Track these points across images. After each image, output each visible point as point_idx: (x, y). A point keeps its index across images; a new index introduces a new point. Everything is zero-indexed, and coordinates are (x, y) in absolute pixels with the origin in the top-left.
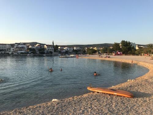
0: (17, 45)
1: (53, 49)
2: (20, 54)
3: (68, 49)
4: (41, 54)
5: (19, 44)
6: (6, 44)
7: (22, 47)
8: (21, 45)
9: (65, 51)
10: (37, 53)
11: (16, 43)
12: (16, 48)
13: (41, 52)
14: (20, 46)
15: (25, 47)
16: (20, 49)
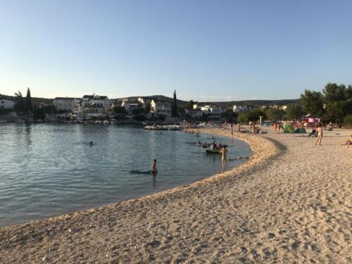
0: (87, 99)
1: (170, 109)
2: (90, 120)
3: (209, 110)
4: (136, 121)
5: (91, 97)
6: (73, 99)
7: (98, 104)
8: (95, 99)
9: (201, 115)
10: (127, 118)
11: (85, 97)
12: (86, 106)
13: (138, 115)
14: (93, 102)
15: (103, 104)
16: (92, 108)
